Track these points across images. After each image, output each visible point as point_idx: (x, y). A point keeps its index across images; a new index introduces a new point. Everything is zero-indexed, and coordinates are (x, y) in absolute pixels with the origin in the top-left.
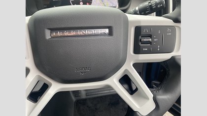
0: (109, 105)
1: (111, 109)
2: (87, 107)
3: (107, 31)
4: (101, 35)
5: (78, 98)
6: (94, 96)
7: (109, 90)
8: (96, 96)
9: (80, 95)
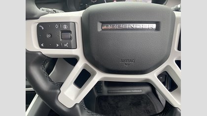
0: (130, 104)
1: (132, 109)
2: (109, 104)
3: (154, 26)
4: (148, 29)
5: (100, 94)
6: (115, 94)
7: (131, 90)
8: (117, 94)
9: (102, 91)
